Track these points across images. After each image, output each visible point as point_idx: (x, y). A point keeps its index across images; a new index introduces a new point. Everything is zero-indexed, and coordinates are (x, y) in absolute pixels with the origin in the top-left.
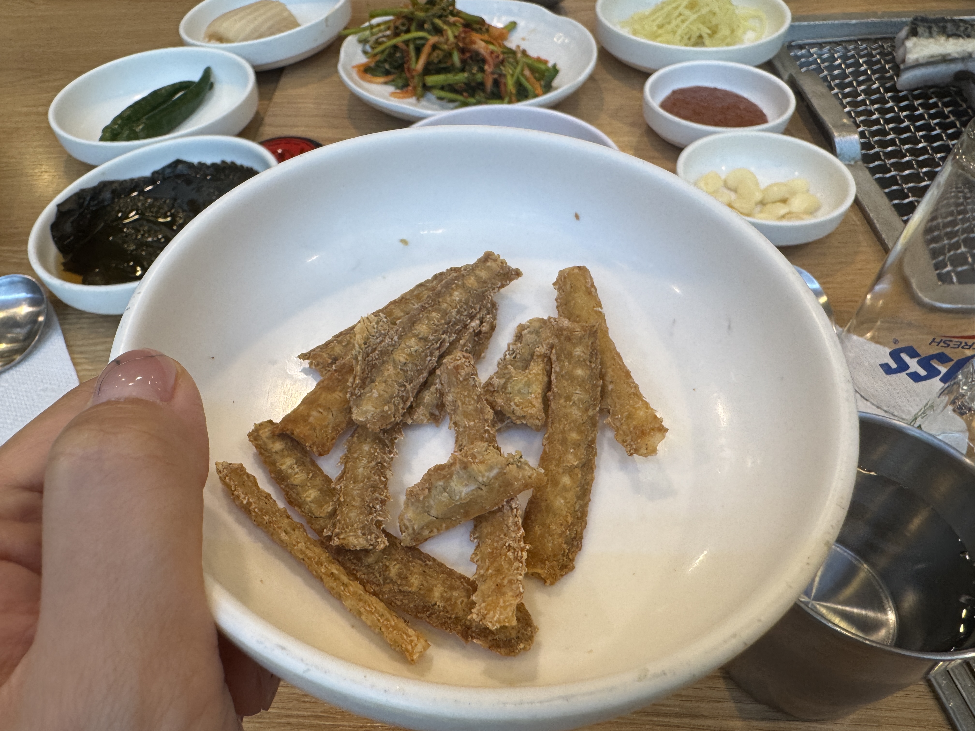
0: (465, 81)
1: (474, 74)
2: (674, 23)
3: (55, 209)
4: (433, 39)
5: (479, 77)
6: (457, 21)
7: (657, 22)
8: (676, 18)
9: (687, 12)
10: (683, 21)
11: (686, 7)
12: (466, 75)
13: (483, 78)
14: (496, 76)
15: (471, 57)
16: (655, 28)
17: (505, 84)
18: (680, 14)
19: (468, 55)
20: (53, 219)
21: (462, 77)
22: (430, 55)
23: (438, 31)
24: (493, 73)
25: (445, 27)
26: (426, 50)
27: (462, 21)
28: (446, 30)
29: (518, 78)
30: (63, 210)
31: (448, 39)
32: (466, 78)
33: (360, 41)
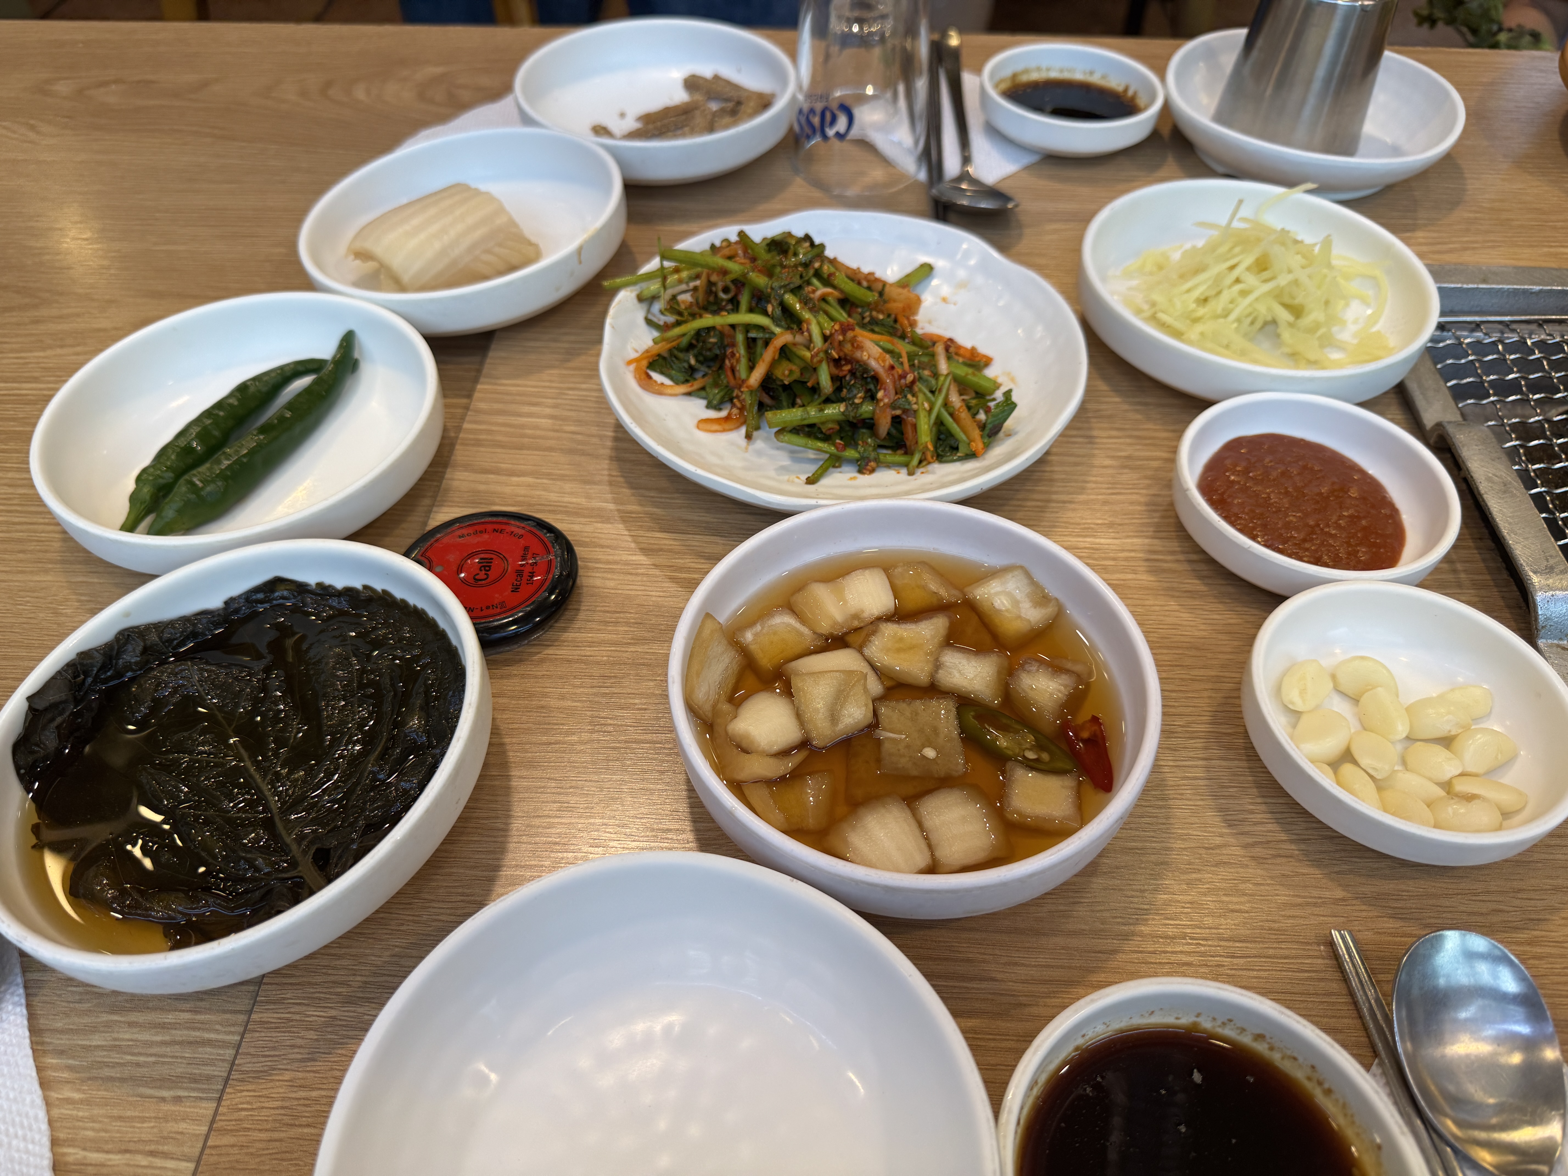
0: (841, 418)
1: (857, 406)
2: (1226, 296)
3: (26, 705)
4: (783, 337)
5: (867, 408)
6: (829, 294)
7: (1196, 293)
8: (1230, 287)
9: (1251, 280)
10: (1244, 293)
11: (1248, 269)
12: (842, 407)
13: (874, 412)
14: (898, 412)
15: (852, 373)
16: (1193, 306)
17: (915, 427)
18: (1238, 281)
19: (847, 368)
20: (18, 728)
21: (834, 411)
22: (773, 364)
23: (790, 319)
24: (893, 406)
25: (807, 315)
26: (769, 355)
27: (836, 293)
28: (808, 322)
29: (938, 417)
30: (40, 705)
31: (810, 340)
32: (843, 413)
33: (640, 299)
